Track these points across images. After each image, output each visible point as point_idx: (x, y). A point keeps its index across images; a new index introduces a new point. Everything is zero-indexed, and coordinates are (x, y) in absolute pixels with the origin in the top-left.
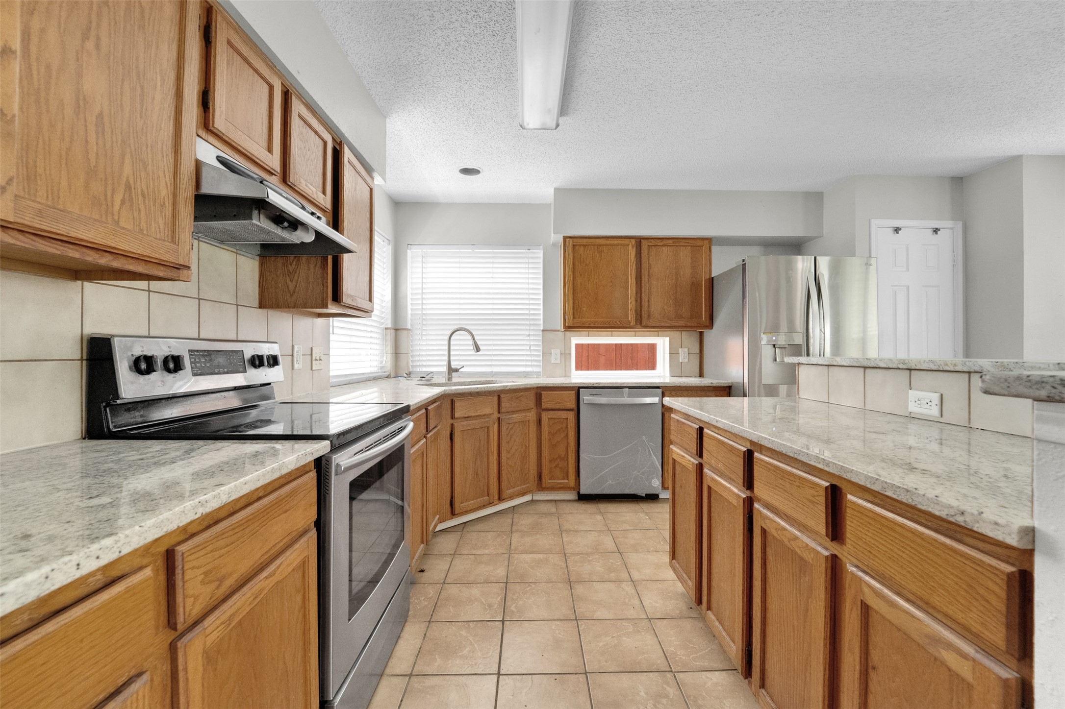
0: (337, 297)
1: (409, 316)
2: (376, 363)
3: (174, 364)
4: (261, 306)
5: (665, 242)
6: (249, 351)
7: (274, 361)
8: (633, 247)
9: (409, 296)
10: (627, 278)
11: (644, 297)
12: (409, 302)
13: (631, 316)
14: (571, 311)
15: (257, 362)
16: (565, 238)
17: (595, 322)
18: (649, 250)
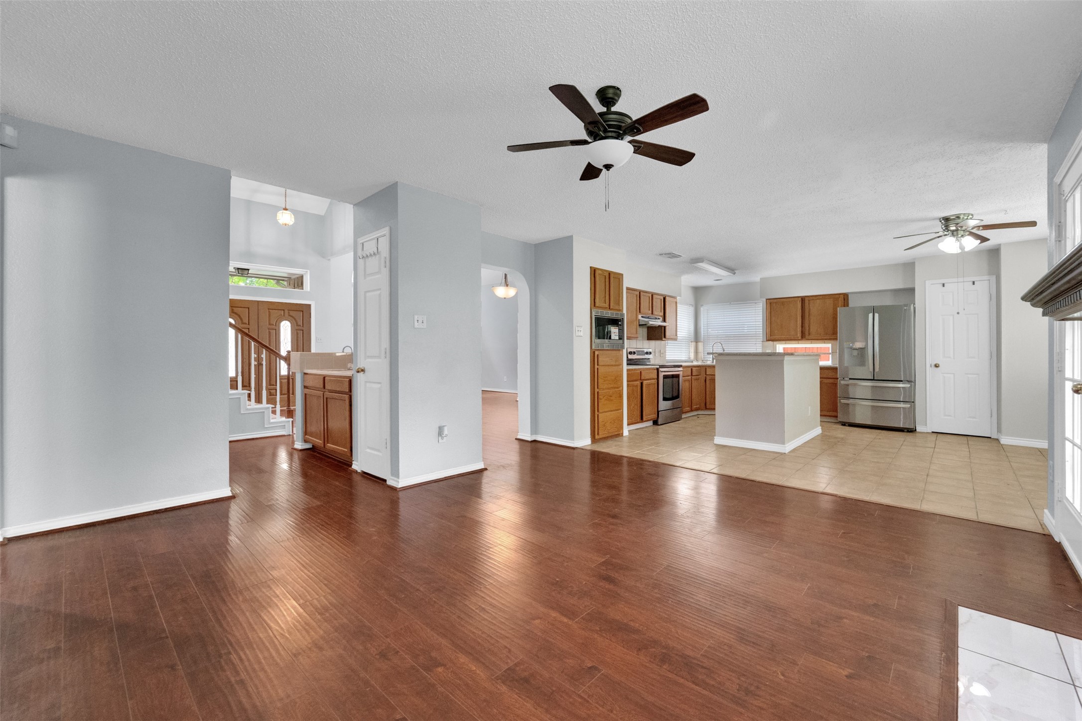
0: (665, 337)
1: (702, 337)
2: (687, 356)
3: (634, 353)
4: (648, 340)
5: (817, 297)
6: (646, 350)
7: (650, 353)
8: (800, 301)
9: (702, 328)
10: (797, 317)
11: (806, 325)
12: (702, 330)
13: (799, 335)
14: (769, 333)
15: (647, 353)
16: (767, 299)
17: (780, 338)
18: (809, 302)
